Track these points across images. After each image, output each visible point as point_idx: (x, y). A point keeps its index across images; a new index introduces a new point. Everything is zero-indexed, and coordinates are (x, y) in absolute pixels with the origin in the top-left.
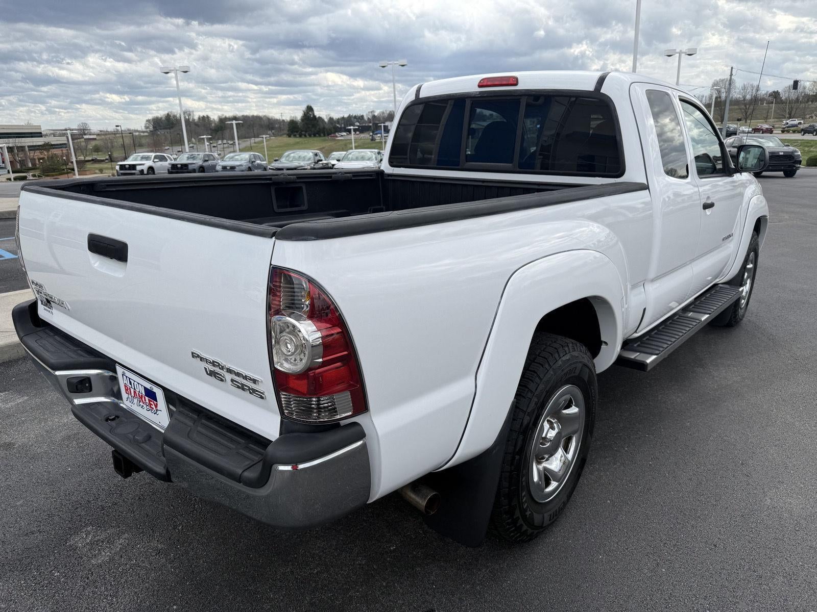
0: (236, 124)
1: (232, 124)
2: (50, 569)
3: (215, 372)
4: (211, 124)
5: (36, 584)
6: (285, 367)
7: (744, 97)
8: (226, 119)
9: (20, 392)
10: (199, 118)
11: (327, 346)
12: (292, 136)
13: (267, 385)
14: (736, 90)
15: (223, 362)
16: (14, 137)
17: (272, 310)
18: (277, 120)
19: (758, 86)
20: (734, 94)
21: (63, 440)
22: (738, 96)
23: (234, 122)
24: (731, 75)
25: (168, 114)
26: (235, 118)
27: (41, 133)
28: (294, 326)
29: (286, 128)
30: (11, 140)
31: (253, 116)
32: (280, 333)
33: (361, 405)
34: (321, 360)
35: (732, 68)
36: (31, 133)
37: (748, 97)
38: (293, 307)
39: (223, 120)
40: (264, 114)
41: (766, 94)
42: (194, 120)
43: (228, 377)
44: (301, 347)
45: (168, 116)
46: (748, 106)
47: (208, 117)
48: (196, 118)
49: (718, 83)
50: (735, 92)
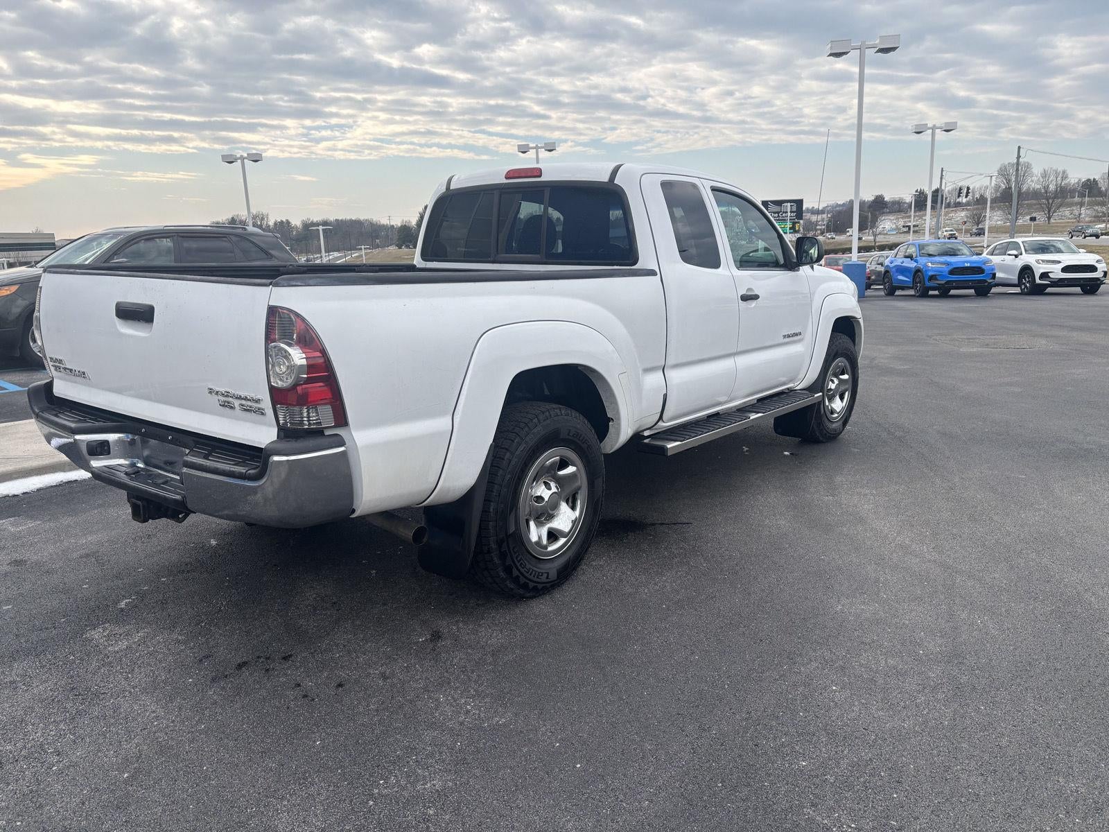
0: (323, 229)
1: (318, 230)
2: (65, 655)
3: (227, 402)
4: (292, 231)
5: (50, 665)
6: (279, 384)
7: (1046, 188)
8: (313, 224)
9: (32, 518)
10: (275, 224)
11: (310, 368)
12: (403, 247)
13: (267, 404)
14: (1033, 178)
15: (232, 391)
16: (17, 250)
17: (269, 338)
18: (384, 225)
19: (1064, 172)
20: (1031, 183)
21: (81, 557)
22: (1038, 187)
23: (321, 228)
24: (1019, 157)
25: (233, 218)
26: (325, 223)
27: (54, 244)
28: (286, 351)
29: (396, 237)
30: (12, 254)
31: (351, 221)
32: (276, 356)
33: (341, 419)
34: (306, 376)
35: (1019, 148)
36: (41, 244)
37: (1052, 187)
38: (287, 337)
39: (307, 226)
40: (366, 218)
41: (1078, 183)
42: (269, 226)
43: (237, 403)
44: (291, 368)
45: (233, 221)
46: (1051, 201)
47: (288, 222)
48: (271, 223)
49: (1006, 168)
50: (1032, 181)
